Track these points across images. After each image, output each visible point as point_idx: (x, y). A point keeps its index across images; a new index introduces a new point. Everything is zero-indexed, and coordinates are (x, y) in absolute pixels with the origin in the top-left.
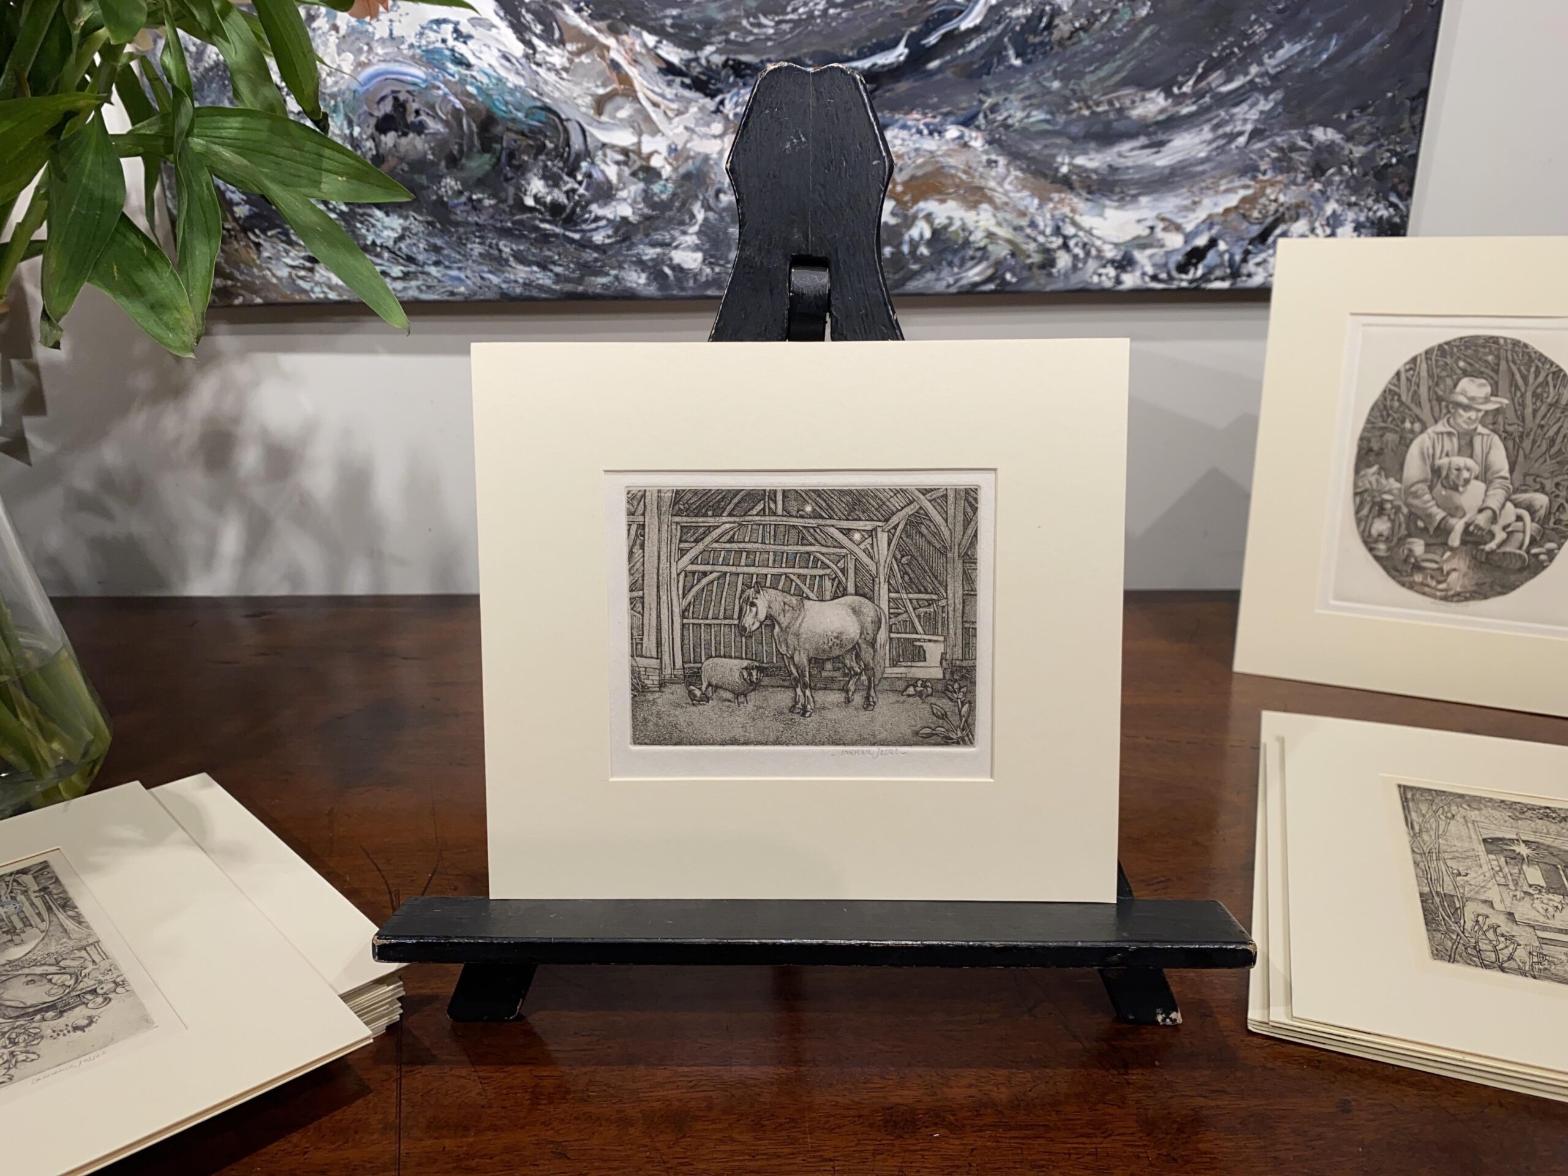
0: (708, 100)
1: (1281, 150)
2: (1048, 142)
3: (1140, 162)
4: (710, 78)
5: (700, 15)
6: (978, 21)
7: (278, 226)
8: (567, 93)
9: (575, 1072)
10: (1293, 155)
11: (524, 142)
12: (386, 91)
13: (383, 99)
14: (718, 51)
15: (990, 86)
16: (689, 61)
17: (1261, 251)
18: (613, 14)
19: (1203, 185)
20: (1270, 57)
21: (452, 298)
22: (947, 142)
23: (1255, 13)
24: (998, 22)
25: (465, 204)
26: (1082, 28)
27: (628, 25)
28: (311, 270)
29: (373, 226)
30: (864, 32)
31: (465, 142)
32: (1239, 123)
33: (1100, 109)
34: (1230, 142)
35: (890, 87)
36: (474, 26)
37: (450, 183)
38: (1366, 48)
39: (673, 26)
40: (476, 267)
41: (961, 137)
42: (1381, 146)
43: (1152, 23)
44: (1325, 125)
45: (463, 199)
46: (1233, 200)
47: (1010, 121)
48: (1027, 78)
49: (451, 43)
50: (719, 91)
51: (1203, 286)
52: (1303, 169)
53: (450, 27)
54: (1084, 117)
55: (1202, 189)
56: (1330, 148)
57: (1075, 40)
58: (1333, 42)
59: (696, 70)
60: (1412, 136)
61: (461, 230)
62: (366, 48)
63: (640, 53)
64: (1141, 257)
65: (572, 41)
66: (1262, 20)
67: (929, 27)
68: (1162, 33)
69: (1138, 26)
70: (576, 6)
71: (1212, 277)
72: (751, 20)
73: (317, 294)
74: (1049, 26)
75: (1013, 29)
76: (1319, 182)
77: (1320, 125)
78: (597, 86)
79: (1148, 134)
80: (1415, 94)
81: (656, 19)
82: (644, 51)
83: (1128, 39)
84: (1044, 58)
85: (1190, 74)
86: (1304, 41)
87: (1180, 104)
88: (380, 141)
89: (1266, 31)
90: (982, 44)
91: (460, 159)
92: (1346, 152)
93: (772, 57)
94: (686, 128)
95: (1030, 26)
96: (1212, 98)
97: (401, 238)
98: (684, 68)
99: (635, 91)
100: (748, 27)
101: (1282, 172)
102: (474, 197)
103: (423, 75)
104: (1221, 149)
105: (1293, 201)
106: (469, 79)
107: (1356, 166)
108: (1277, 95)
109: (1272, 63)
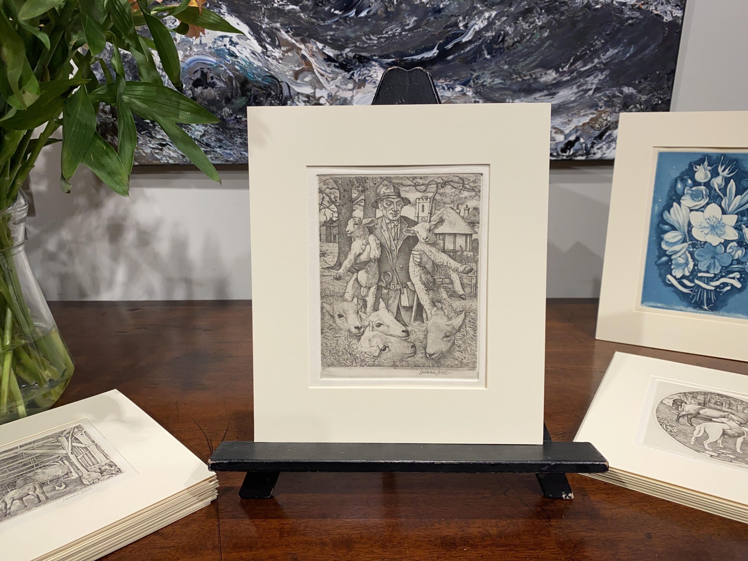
0: (346, 73)
1: (609, 97)
2: (502, 93)
5: (343, 35)
6: (470, 38)
8: (282, 70)
9: (299, 522)
10: (614, 99)
11: (261, 92)
12: (198, 68)
13: (196, 72)
14: (351, 51)
15: (476, 68)
16: (338, 55)
17: (600, 143)
18: (303, 34)
20: (603, 55)
21: (227, 163)
22: (456, 92)
24: (480, 39)
25: (234, 120)
26: (518, 42)
28: (161, 150)
29: (191, 129)
30: (418, 43)
31: (234, 91)
32: (589, 85)
33: (526, 78)
34: (585, 93)
36: (239, 39)
37: (227, 110)
38: (647, 52)
39: (330, 40)
40: (238, 149)
41: (462, 91)
42: (654, 95)
43: (550, 40)
44: (629, 86)
45: (233, 118)
46: (587, 120)
47: (485, 83)
51: (573, 158)
53: (228, 39)
54: (519, 81)
55: (573, 114)
56: (631, 96)
57: (515, 47)
58: (632, 49)
59: (341, 60)
61: (232, 132)
62: (189, 48)
63: (316, 52)
65: (284, 46)
66: (599, 38)
68: (555, 44)
69: (543, 41)
70: (286, 30)
71: (577, 154)
72: (367, 37)
73: (164, 161)
74: (503, 41)
75: (486, 42)
77: (626, 86)
78: (295, 67)
79: (548, 90)
80: (669, 72)
81: (323, 36)
82: (317, 51)
83: (539, 47)
84: (501, 55)
85: (567, 62)
86: (619, 48)
88: (195, 91)
89: (602, 43)
90: (472, 48)
91: (232, 99)
92: (638, 98)
93: (376, 54)
94: (336, 86)
95: (495, 39)
96: (577, 73)
97: (203, 135)
98: (335, 59)
99: (313, 69)
100: (365, 40)
101: (609, 107)
102: (238, 117)
103: (215, 61)
104: (581, 96)
105: (614, 120)
106: (236, 63)
107: (643, 105)
108: (607, 72)
109: (604, 58)
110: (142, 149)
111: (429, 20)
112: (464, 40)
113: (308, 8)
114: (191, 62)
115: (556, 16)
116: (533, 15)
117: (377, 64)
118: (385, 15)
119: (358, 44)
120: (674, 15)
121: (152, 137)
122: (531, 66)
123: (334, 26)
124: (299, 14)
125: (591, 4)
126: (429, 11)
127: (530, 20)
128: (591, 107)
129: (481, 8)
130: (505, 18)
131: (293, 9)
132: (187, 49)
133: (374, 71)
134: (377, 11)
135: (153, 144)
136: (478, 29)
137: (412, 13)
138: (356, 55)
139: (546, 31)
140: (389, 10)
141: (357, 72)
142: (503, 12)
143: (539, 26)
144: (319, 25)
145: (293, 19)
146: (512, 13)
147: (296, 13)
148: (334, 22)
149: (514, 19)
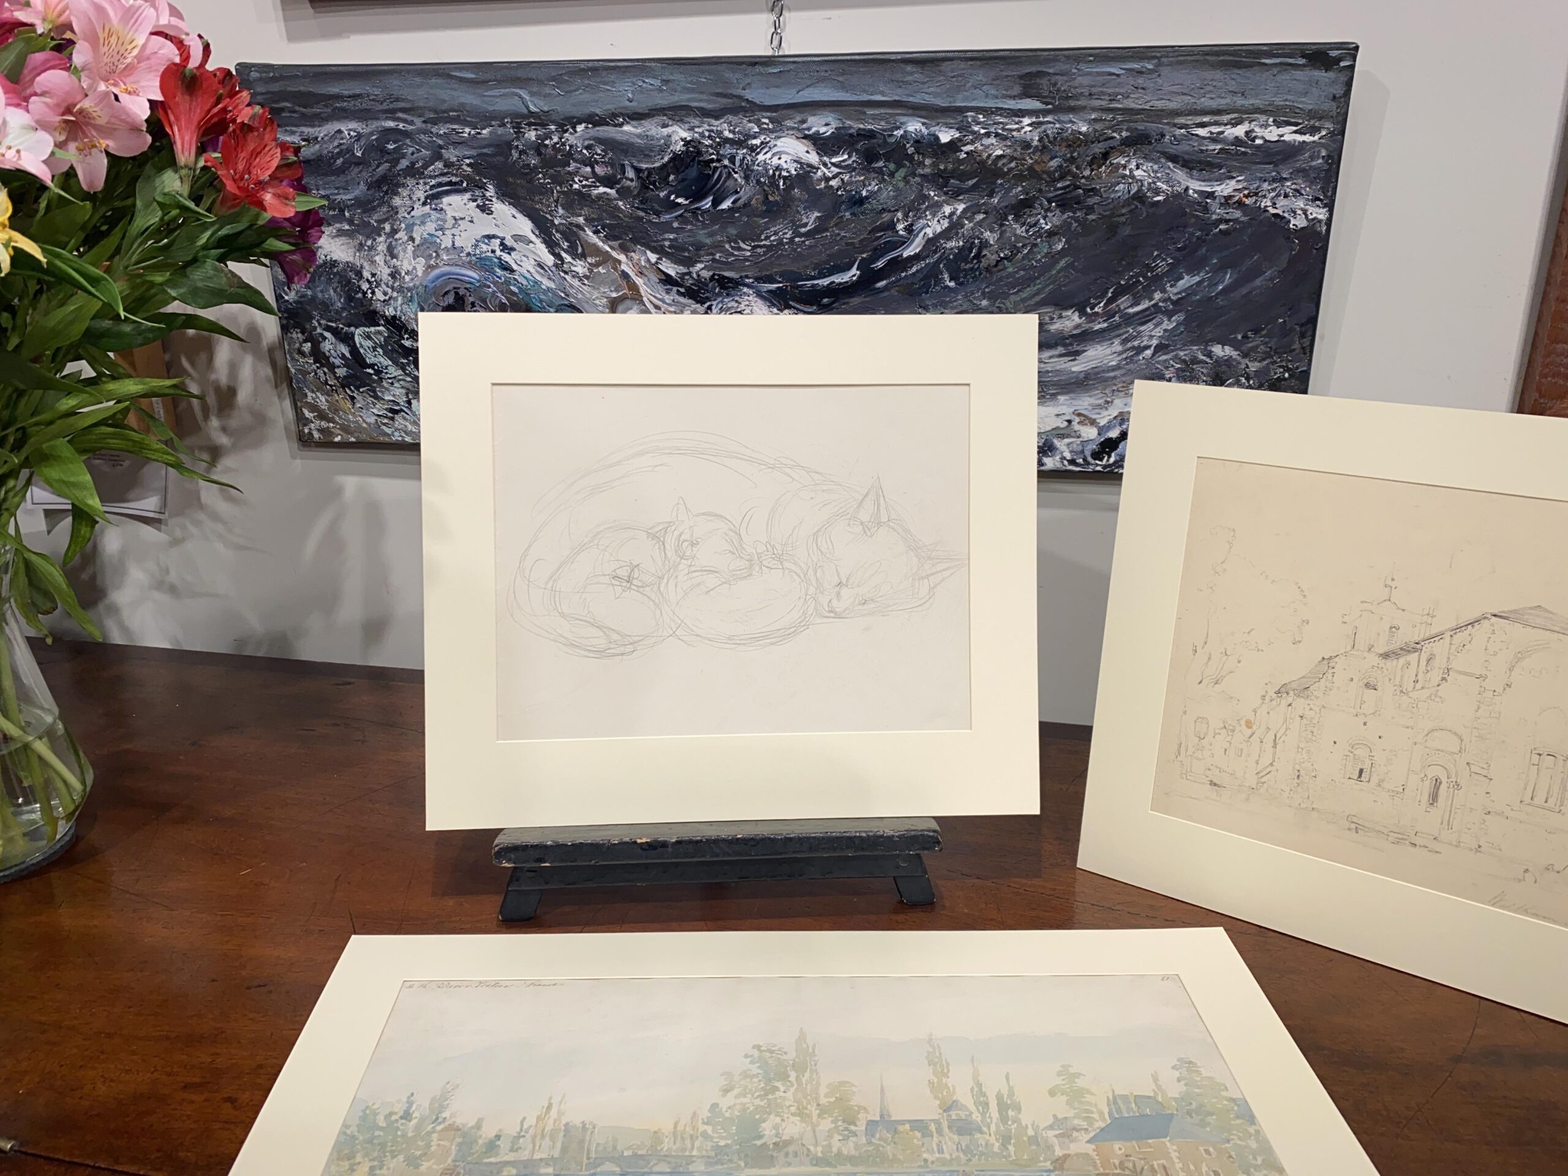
0: (699, 305)
1: (1184, 361)
3: (1058, 368)
4: (700, 288)
7: (368, 385)
8: (588, 296)
10: (1194, 367)
13: (446, 293)
18: (624, 237)
19: (1115, 388)
20: (1171, 286)
23: (1157, 250)
24: (935, 252)
27: (635, 245)
28: (392, 419)
30: (823, 257)
34: (1137, 354)
35: (846, 301)
38: (1258, 282)
39: (670, 247)
42: (1275, 362)
44: (1223, 345)
48: (960, 297)
49: (498, 253)
50: (708, 299)
53: (498, 241)
56: (1228, 362)
57: (1000, 267)
58: (1228, 276)
60: (1303, 356)
62: (434, 254)
63: (645, 267)
64: (1060, 444)
65: (591, 256)
67: (878, 253)
68: (1076, 264)
69: (1054, 257)
72: (732, 244)
73: (397, 437)
74: (978, 256)
75: (947, 259)
77: (1218, 343)
79: (1065, 345)
80: (1304, 320)
81: (657, 241)
83: (1046, 268)
86: (1202, 274)
87: (1093, 321)
90: (922, 268)
95: (962, 254)
96: (1120, 317)
106: (512, 282)
109: (1174, 291)
110: (361, 417)
111: (842, 217)
112: (905, 255)
113: (631, 192)
114: (438, 277)
115: (1078, 214)
116: (1035, 211)
117: (751, 292)
118: (764, 208)
119: (717, 256)
120: (1310, 217)
121: (376, 397)
122: (1032, 302)
123: (675, 225)
124: (615, 202)
125: (1145, 194)
126: (843, 202)
127: (1029, 220)
129: (936, 198)
130: (981, 216)
131: (605, 193)
132: (431, 255)
133: (747, 303)
134: (750, 199)
135: (379, 409)
136: (931, 235)
137: (811, 206)
138: (714, 275)
139: (1060, 240)
140: (771, 198)
141: (717, 304)
142: (977, 205)
143: (1046, 231)
144: (650, 221)
145: (605, 211)
146: (995, 207)
147: (610, 200)
148: (676, 217)
149: (1000, 218)
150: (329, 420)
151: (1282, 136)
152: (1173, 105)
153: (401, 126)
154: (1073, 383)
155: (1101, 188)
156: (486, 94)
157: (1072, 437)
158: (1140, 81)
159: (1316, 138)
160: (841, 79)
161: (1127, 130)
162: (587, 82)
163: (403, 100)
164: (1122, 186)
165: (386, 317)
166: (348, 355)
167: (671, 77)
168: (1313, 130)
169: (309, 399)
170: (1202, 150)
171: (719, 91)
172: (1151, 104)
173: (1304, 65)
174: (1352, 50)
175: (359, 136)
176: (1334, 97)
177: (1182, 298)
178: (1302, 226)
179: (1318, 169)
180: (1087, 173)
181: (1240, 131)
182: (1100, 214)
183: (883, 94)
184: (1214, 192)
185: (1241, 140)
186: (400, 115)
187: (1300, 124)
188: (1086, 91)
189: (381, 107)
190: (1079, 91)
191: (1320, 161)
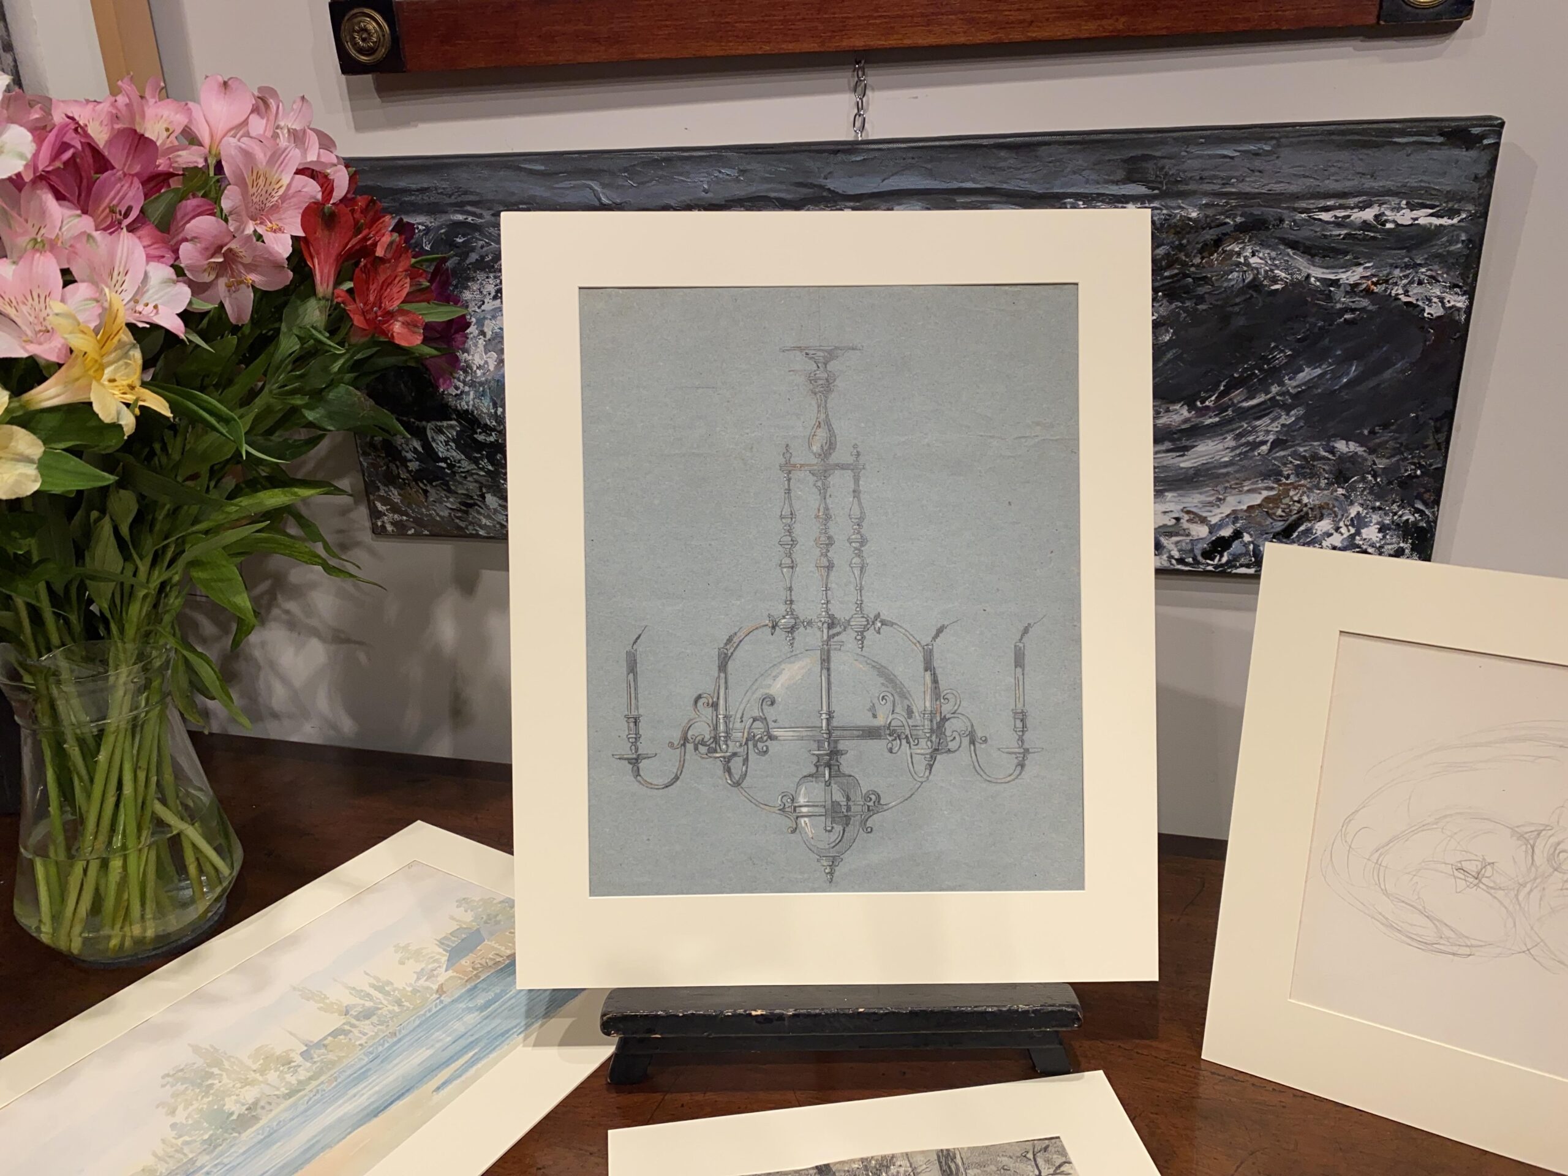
1: (1304, 457)
3: (1165, 463)
7: (441, 479)
10: (1315, 463)
19: (1228, 485)
20: (1290, 379)
23: (1274, 341)
32: (1261, 434)
34: (1253, 450)
38: (1388, 374)
42: (1404, 459)
43: (1175, 348)
44: (1347, 440)
46: (1256, 499)
51: (1227, 570)
52: (1327, 476)
55: (1226, 488)
56: (1353, 458)
58: (1354, 368)
60: (1437, 452)
64: (1168, 543)
66: (1281, 347)
68: (1185, 356)
69: (1161, 349)
71: (1238, 563)
73: (471, 531)
76: (1343, 488)
77: (1343, 439)
79: (1172, 440)
80: (1440, 415)
85: (1213, 391)
86: (1324, 366)
87: (1204, 415)
89: (1286, 356)
92: (1369, 463)
96: (1233, 412)
101: (1305, 479)
104: (1244, 456)
105: (1317, 502)
107: (1379, 476)
108: (1299, 412)
109: (1292, 384)
115: (1188, 304)
120: (1448, 305)
125: (1261, 283)
128: (1266, 476)
139: (1168, 331)
150: (402, 514)
151: (1416, 219)
152: (1293, 188)
153: (470, 219)
154: (1180, 480)
155: (1212, 276)
156: (557, 186)
157: (1182, 535)
158: (1257, 163)
159: (1455, 221)
160: (929, 166)
161: (1241, 216)
162: (660, 173)
163: (472, 193)
164: (1235, 274)
165: (458, 411)
166: (420, 449)
167: (749, 167)
168: (1451, 213)
169: (382, 493)
170: (1325, 236)
171: (801, 180)
172: (1268, 187)
173: (1441, 144)
174: (1496, 126)
175: (428, 230)
176: (1476, 178)
177: (1303, 391)
178: (1438, 314)
179: (1457, 255)
180: (1197, 260)
181: (1369, 215)
182: (1211, 304)
183: (974, 181)
184: (1338, 280)
185: (1369, 224)
186: (469, 208)
187: (1438, 206)
188: (1197, 176)
189: (448, 200)
190: (1189, 175)
191: (1460, 245)
